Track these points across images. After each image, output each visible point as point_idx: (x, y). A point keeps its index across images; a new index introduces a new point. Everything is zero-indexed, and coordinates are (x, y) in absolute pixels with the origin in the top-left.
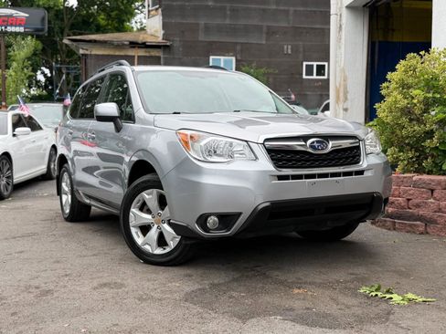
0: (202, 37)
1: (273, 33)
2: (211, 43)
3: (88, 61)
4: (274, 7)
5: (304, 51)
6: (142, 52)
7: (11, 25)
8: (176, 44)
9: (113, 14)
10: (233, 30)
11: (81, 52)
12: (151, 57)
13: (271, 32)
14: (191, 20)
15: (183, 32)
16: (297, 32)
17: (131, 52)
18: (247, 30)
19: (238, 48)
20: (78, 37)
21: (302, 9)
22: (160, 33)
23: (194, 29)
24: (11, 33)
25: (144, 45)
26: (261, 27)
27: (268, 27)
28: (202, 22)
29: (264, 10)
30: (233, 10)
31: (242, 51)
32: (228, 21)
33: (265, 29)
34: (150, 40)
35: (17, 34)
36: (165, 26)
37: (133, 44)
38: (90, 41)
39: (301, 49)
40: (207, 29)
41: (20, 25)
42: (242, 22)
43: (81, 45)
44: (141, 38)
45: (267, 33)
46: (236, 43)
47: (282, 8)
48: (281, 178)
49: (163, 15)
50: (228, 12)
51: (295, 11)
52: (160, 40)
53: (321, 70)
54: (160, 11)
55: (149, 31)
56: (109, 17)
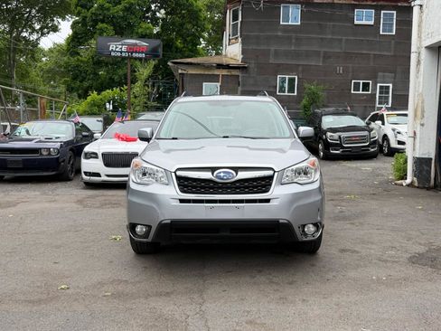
0: (272, 60)
1: (330, 57)
2: (279, 65)
3: (185, 78)
4: (330, 37)
5: (353, 72)
6: (225, 72)
7: (136, 52)
8: (252, 66)
10: (297, 55)
11: (180, 71)
12: (231, 76)
13: (326, 56)
14: (263, 47)
15: (257, 56)
16: (348, 56)
17: (217, 72)
18: (308, 55)
19: (300, 69)
20: (178, 61)
21: (352, 38)
22: (240, 57)
23: (266, 54)
24: (136, 59)
25: (228, 67)
26: (317, 53)
27: (325, 53)
28: (272, 49)
29: (321, 39)
30: (297, 39)
31: (303, 71)
32: (293, 48)
33: (322, 55)
34: (232, 62)
35: (140, 59)
36: (244, 52)
37: (220, 66)
38: (187, 64)
39: (351, 70)
40: (276, 53)
41: (142, 52)
42: (304, 48)
43: (180, 66)
44: (224, 61)
45: (324, 57)
46: (299, 65)
47: (336, 37)
49: (243, 43)
50: (294, 41)
51: (347, 40)
52: (240, 62)
53: (366, 87)
54: (240, 39)
55: (229, 55)
56: (185, 41)
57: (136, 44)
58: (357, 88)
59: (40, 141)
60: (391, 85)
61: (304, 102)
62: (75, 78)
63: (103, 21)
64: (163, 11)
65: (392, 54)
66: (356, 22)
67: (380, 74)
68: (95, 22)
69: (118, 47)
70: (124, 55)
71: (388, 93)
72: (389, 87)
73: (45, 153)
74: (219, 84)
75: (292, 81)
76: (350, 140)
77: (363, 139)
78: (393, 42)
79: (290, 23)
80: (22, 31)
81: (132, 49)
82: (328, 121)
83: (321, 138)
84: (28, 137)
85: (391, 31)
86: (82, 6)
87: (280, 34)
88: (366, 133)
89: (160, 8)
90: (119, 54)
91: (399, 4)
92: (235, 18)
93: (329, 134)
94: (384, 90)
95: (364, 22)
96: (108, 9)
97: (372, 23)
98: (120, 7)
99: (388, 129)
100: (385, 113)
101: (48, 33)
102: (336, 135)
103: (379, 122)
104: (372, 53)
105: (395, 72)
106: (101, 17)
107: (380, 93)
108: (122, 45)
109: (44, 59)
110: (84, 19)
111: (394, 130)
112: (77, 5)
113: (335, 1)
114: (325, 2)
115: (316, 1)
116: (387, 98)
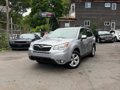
0: (83, 17)
1: (99, 16)
2: (85, 18)
4: (98, 10)
6: (71, 20)
8: (78, 19)
9: (60, 13)
11: (59, 20)
12: (73, 21)
13: (98, 16)
14: (81, 14)
15: (79, 16)
17: (69, 20)
18: (93, 15)
19: (91, 19)
20: (59, 18)
24: (48, 17)
25: (72, 19)
26: (95, 15)
29: (96, 11)
30: (90, 11)
32: (89, 14)
33: (96, 15)
34: (73, 18)
36: (76, 15)
37: (70, 19)
39: (104, 19)
40: (84, 15)
41: (50, 16)
42: (92, 14)
43: (59, 19)
44: (71, 18)
45: (97, 16)
46: (90, 18)
47: (100, 11)
49: (75, 13)
51: (103, 11)
52: (75, 18)
53: (108, 23)
54: (75, 12)
55: (72, 16)
56: (59, 13)
57: (48, 14)
58: (106, 24)
59: (26, 39)
60: (115, 23)
61: (92, 28)
62: (32, 23)
63: (39, 9)
65: (115, 15)
66: (105, 7)
67: (112, 20)
68: (37, 9)
69: (44, 14)
70: (45, 16)
71: (114, 25)
73: (28, 43)
74: (69, 24)
75: (88, 22)
76: (107, 37)
77: (110, 37)
78: (115, 12)
79: (88, 7)
80: (18, 12)
81: (47, 15)
82: (100, 33)
83: (98, 37)
84: (22, 38)
85: (115, 9)
86: (34, 5)
87: (85, 10)
88: (111, 36)
89: (53, 5)
90: (44, 16)
91: (117, 2)
92: (73, 6)
93: (101, 36)
94: (113, 24)
95: (108, 7)
96: (40, 5)
97: (110, 7)
98: (43, 5)
99: (116, 35)
100: (115, 30)
101: (25, 12)
102: (103, 36)
103: (114, 33)
104: (110, 14)
105: (116, 19)
106: (38, 7)
107: (112, 25)
108: (45, 14)
109: (24, 19)
110: (34, 8)
111: (118, 35)
112: (32, 5)
113: (100, 1)
114: (97, 1)
115: (95, 1)
116: (114, 26)
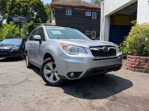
0: (64, 25)
1: (80, 24)
14: (61, 21)
15: (60, 23)
16: (84, 24)
21: (85, 19)
22: (55, 24)
26: (76, 23)
28: (64, 21)
29: (77, 19)
30: (71, 19)
34: (53, 25)
39: (85, 28)
40: (65, 23)
44: (51, 24)
45: (78, 24)
47: (81, 19)
48: (95, 60)
49: (55, 20)
53: (89, 32)
58: (87, 32)
64: (36, 13)
65: (95, 24)
66: (86, 15)
67: (93, 29)
70: (18, 21)
72: (95, 33)
78: (96, 21)
79: (69, 15)
85: (95, 18)
87: (66, 17)
90: (16, 21)
91: (97, 11)
92: (54, 13)
95: (88, 15)
97: (90, 15)
104: (90, 23)
105: (96, 29)
113: (81, 9)
114: (78, 9)
115: (75, 9)
116: (94, 35)
